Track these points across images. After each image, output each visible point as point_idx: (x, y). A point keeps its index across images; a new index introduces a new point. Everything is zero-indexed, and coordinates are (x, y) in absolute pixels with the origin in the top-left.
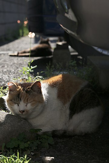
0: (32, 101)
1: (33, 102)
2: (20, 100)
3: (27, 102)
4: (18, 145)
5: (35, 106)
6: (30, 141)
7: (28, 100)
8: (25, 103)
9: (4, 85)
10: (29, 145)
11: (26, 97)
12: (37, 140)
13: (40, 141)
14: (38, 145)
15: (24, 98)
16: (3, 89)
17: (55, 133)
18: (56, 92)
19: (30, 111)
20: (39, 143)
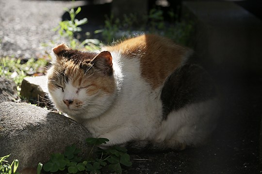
0: (89, 85)
1: (91, 87)
2: (65, 80)
3: (80, 85)
4: (66, 166)
5: (94, 96)
6: (86, 160)
7: (82, 82)
8: (75, 87)
9: (21, 56)
10: (86, 167)
11: (78, 76)
12: (99, 158)
13: (106, 161)
14: (101, 167)
15: (73, 77)
16: (21, 63)
17: (132, 147)
18: (138, 66)
19: (85, 104)
20: (105, 164)
